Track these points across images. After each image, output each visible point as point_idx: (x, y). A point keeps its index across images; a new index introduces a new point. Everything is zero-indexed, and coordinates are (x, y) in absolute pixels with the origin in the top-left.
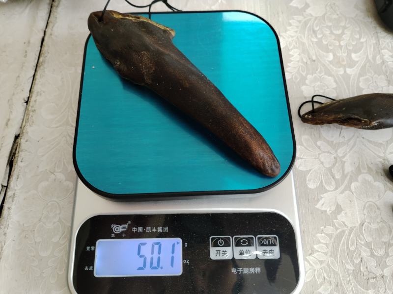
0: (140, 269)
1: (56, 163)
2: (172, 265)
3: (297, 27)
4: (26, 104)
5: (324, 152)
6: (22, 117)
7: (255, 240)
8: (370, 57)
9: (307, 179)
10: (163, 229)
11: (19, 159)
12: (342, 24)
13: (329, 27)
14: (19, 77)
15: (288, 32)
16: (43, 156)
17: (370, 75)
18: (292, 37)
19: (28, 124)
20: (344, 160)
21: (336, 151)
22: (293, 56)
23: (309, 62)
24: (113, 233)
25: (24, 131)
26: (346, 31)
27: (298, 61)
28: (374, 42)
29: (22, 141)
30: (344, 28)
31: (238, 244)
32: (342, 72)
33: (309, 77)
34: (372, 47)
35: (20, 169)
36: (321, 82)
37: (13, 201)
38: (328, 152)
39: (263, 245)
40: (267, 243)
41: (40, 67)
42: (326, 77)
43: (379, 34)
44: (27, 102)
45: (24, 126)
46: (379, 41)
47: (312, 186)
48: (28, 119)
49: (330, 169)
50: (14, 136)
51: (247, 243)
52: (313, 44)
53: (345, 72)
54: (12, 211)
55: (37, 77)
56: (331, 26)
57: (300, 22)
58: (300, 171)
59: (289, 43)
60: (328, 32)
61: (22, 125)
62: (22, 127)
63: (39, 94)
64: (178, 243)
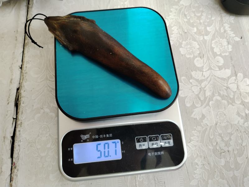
0: (99, 158)
1: (43, 103)
2: (116, 154)
3: (175, 13)
4: (20, 69)
5: (194, 86)
6: (19, 77)
7: (160, 137)
8: (218, 28)
9: (186, 102)
10: (109, 135)
11: (22, 102)
12: (201, 9)
13: (194, 12)
14: (14, 53)
15: (170, 16)
16: (35, 99)
17: (218, 39)
18: (173, 19)
19: (24, 81)
20: (205, 89)
21: (201, 85)
22: (174, 30)
23: (183, 34)
24: (82, 140)
25: (22, 85)
26: (203, 14)
27: (177, 34)
28: (220, 19)
29: (22, 91)
30: (202, 12)
31: (151, 140)
32: (202, 39)
33: (184, 42)
34: (219, 22)
35: (23, 108)
36: (190, 46)
37: (21, 127)
38: (196, 86)
39: (164, 139)
40: (166, 138)
41: (26, 46)
42: (193, 42)
43: (222, 15)
44: (21, 68)
45: (22, 83)
46: (222, 18)
47: (188, 105)
48: (23, 78)
49: (198, 95)
50: (16, 89)
51: (155, 139)
52: (185, 22)
53: (204, 38)
54: (21, 132)
55: (26, 52)
56: (194, 11)
57: (176, 9)
58: (181, 97)
59: (171, 23)
60: (193, 15)
61: (20, 82)
62: (21, 83)
63: (28, 63)
64: (118, 142)
